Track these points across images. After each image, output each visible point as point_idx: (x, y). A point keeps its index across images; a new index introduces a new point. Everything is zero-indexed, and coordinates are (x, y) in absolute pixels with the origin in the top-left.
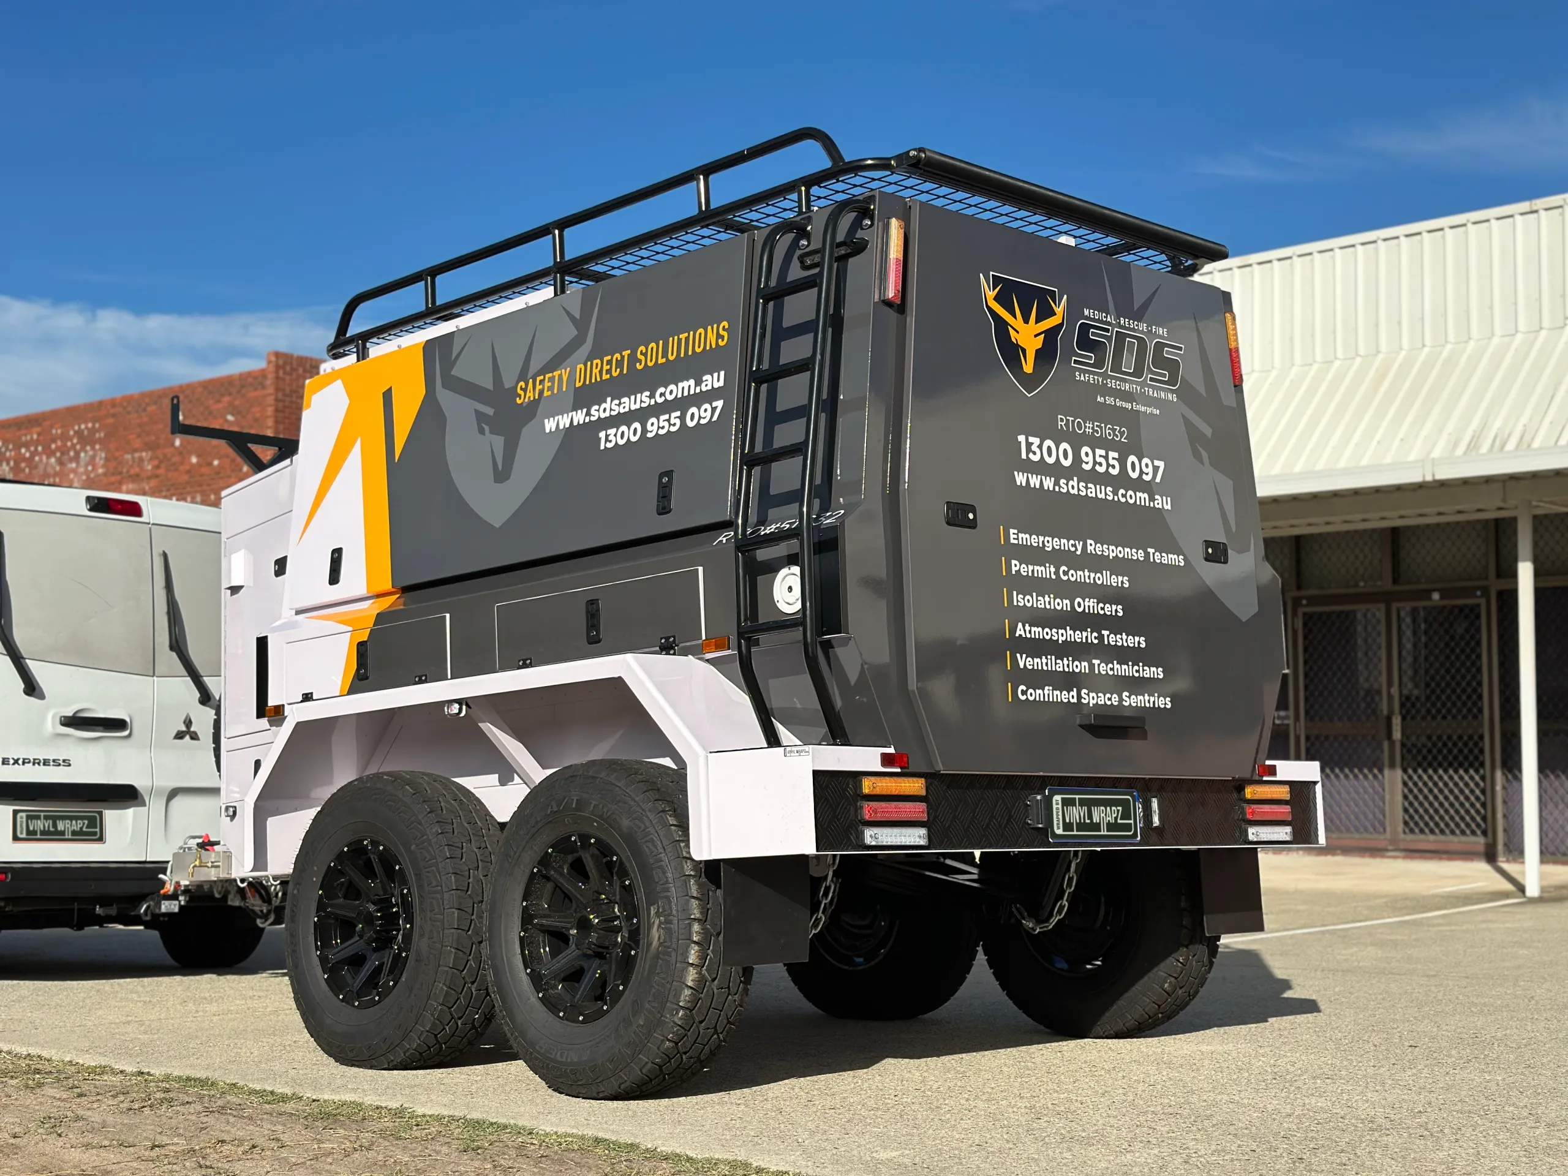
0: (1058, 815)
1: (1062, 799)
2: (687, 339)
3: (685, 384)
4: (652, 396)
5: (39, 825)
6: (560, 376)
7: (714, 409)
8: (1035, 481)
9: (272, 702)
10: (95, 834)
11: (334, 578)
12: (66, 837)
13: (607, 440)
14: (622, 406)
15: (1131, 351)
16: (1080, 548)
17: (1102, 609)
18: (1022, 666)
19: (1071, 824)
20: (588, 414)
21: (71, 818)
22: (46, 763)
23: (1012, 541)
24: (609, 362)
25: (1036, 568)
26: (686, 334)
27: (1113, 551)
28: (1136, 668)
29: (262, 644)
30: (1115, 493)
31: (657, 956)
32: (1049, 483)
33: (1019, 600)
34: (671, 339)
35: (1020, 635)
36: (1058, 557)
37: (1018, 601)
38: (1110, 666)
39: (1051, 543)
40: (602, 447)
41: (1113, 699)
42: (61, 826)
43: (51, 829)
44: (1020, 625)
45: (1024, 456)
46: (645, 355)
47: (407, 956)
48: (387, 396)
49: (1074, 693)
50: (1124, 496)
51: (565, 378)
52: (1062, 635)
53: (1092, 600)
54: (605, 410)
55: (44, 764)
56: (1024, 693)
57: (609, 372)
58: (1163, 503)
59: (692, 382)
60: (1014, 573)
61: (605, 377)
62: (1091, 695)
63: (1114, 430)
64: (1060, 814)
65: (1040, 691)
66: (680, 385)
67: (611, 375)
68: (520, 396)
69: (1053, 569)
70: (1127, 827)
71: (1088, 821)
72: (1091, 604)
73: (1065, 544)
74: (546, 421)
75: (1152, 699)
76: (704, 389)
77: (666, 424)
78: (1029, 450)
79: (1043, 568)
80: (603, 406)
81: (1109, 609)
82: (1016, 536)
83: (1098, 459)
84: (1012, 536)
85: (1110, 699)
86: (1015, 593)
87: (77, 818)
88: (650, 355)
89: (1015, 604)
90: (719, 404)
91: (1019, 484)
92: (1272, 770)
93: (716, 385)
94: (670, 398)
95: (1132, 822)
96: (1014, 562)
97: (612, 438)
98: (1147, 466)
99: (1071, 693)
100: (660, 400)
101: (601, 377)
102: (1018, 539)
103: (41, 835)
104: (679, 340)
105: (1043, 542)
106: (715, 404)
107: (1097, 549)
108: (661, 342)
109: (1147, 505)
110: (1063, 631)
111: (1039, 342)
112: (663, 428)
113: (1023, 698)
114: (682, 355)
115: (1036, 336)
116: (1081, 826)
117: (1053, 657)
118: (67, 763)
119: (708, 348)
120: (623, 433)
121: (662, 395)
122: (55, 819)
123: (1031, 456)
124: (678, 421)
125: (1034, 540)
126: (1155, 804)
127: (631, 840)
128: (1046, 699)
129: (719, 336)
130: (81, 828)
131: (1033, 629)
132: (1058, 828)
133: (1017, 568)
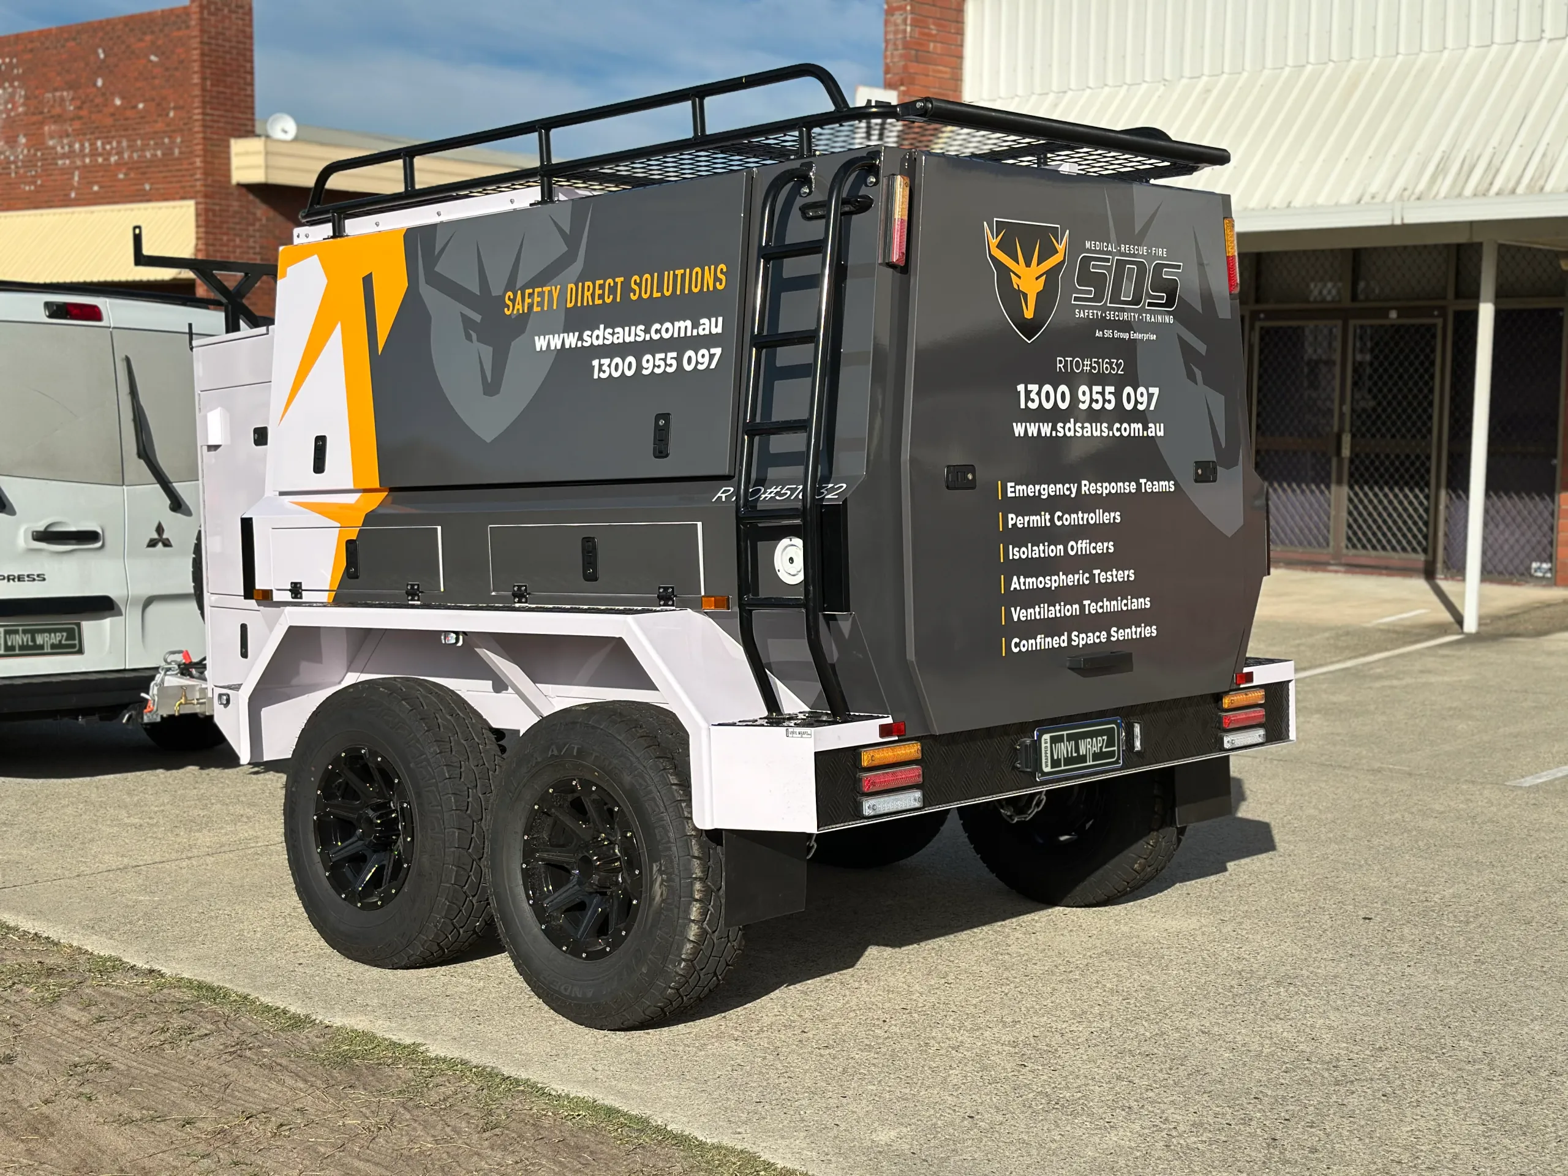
0: (1046, 753)
1: (1051, 737)
2: (683, 276)
3: (682, 324)
4: (647, 331)
5: (18, 640)
6: (550, 292)
7: (712, 356)
8: (1033, 430)
9: (259, 585)
10: (74, 646)
11: (319, 466)
12: (46, 651)
13: (600, 370)
14: (616, 336)
15: (1130, 279)
16: (1074, 491)
17: (1094, 548)
18: (1016, 619)
19: (1059, 760)
20: (580, 338)
21: (50, 631)
22: (20, 578)
23: (1010, 495)
24: (602, 287)
25: (1032, 518)
26: (682, 271)
27: (1106, 488)
28: (1125, 601)
29: (247, 525)
30: (1110, 428)
31: (660, 911)
32: (1046, 429)
33: (1015, 553)
34: (666, 273)
35: (1015, 588)
36: (1053, 504)
37: (1013, 554)
38: (1100, 604)
39: (1047, 490)
40: (596, 377)
41: (1102, 637)
42: (39, 640)
43: (30, 643)
44: (1015, 578)
45: (1023, 406)
46: (639, 285)
47: (409, 867)
48: (368, 281)
49: (1065, 637)
50: (1119, 430)
51: (555, 296)
52: (1055, 581)
53: (1084, 541)
54: (598, 337)
55: (19, 580)
56: (1017, 645)
57: (601, 297)
58: (1156, 430)
59: (689, 323)
60: (1010, 526)
61: (598, 302)
62: (1081, 636)
63: (1111, 364)
64: (1049, 752)
65: (1033, 641)
66: (677, 324)
67: (604, 301)
68: (508, 307)
69: (1048, 517)
70: (1111, 754)
71: (1075, 755)
72: (1084, 546)
73: (1060, 489)
74: (536, 338)
75: (1139, 630)
76: (701, 333)
77: (662, 363)
78: (1028, 398)
79: (1038, 517)
80: (596, 332)
81: (1101, 547)
82: (1013, 489)
83: (1095, 397)
84: (1009, 489)
85: (1098, 637)
86: (1011, 547)
87: (55, 631)
88: (644, 287)
89: (1011, 558)
90: (717, 351)
91: (1017, 435)
92: (1249, 677)
93: (714, 331)
94: (666, 336)
95: (1116, 748)
96: (1011, 516)
97: (606, 369)
98: (1142, 394)
99: (1062, 638)
100: (656, 337)
101: (593, 301)
102: (1015, 492)
103: (20, 650)
104: (675, 276)
105: (1039, 490)
106: (713, 351)
107: (1091, 489)
108: (656, 274)
109: (1141, 435)
110: (1056, 577)
111: (1040, 285)
112: (659, 366)
113: (1016, 650)
114: (678, 293)
115: (1037, 278)
116: (1069, 761)
117: (1046, 605)
118: (42, 578)
119: (705, 290)
120: (617, 365)
121: (657, 331)
122: (33, 633)
123: (1030, 404)
124: (674, 362)
125: (1030, 490)
126: (1137, 729)
127: (633, 796)
128: (1038, 648)
129: (717, 279)
130: (60, 641)
131: (1028, 580)
132: (1047, 766)
133: (1014, 522)
